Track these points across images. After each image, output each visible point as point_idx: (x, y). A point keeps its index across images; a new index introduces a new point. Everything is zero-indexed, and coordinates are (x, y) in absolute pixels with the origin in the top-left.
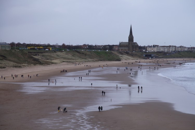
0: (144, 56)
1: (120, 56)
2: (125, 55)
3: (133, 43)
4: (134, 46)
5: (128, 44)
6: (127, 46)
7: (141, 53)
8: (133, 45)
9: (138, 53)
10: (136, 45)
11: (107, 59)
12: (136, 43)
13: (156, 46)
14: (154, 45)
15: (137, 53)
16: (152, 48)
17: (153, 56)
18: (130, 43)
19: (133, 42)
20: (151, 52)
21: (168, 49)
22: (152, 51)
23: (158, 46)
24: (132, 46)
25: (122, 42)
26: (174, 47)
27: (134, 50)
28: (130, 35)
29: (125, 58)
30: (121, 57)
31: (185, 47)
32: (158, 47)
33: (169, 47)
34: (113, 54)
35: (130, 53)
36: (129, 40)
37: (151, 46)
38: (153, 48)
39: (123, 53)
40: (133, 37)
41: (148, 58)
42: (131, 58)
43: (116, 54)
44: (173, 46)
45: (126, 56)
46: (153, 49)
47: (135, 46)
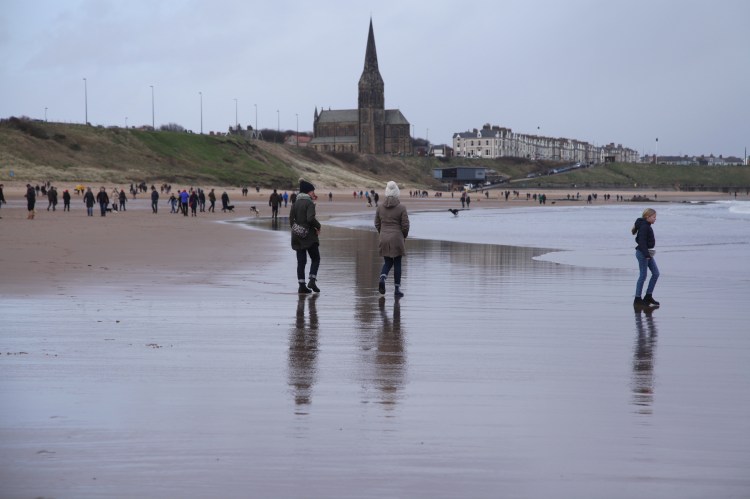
0: (438, 174)
1: (299, 167)
2: (334, 164)
3: (380, 112)
4: (388, 127)
5: (355, 118)
6: (351, 127)
7: (419, 161)
8: (382, 122)
9: (408, 161)
10: (399, 122)
11: (213, 177)
12: (396, 113)
13: (496, 129)
14: (486, 127)
15: (401, 161)
16: (476, 141)
17: (483, 177)
18: (366, 114)
19: (382, 107)
20: (470, 160)
21: (557, 150)
22: (479, 154)
23: (505, 131)
24: (377, 128)
25: (326, 109)
26: (581, 147)
27: (389, 147)
28: (364, 73)
29: (328, 177)
30: (309, 170)
31: (628, 150)
32: (508, 135)
33: (557, 144)
34: (260, 151)
35: (363, 156)
36: (361, 99)
37: (475, 131)
38: (484, 141)
39: (325, 156)
40: (383, 84)
41: (455, 186)
42: (363, 180)
43: (275, 157)
44: (575, 142)
45: (335, 168)
46: (484, 147)
47: (392, 126)
